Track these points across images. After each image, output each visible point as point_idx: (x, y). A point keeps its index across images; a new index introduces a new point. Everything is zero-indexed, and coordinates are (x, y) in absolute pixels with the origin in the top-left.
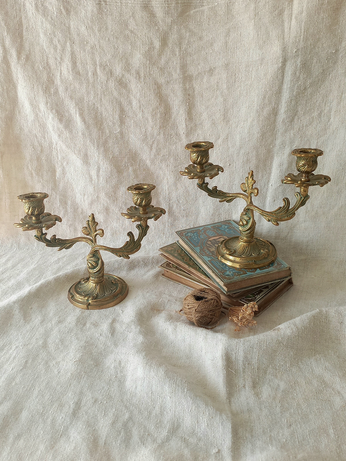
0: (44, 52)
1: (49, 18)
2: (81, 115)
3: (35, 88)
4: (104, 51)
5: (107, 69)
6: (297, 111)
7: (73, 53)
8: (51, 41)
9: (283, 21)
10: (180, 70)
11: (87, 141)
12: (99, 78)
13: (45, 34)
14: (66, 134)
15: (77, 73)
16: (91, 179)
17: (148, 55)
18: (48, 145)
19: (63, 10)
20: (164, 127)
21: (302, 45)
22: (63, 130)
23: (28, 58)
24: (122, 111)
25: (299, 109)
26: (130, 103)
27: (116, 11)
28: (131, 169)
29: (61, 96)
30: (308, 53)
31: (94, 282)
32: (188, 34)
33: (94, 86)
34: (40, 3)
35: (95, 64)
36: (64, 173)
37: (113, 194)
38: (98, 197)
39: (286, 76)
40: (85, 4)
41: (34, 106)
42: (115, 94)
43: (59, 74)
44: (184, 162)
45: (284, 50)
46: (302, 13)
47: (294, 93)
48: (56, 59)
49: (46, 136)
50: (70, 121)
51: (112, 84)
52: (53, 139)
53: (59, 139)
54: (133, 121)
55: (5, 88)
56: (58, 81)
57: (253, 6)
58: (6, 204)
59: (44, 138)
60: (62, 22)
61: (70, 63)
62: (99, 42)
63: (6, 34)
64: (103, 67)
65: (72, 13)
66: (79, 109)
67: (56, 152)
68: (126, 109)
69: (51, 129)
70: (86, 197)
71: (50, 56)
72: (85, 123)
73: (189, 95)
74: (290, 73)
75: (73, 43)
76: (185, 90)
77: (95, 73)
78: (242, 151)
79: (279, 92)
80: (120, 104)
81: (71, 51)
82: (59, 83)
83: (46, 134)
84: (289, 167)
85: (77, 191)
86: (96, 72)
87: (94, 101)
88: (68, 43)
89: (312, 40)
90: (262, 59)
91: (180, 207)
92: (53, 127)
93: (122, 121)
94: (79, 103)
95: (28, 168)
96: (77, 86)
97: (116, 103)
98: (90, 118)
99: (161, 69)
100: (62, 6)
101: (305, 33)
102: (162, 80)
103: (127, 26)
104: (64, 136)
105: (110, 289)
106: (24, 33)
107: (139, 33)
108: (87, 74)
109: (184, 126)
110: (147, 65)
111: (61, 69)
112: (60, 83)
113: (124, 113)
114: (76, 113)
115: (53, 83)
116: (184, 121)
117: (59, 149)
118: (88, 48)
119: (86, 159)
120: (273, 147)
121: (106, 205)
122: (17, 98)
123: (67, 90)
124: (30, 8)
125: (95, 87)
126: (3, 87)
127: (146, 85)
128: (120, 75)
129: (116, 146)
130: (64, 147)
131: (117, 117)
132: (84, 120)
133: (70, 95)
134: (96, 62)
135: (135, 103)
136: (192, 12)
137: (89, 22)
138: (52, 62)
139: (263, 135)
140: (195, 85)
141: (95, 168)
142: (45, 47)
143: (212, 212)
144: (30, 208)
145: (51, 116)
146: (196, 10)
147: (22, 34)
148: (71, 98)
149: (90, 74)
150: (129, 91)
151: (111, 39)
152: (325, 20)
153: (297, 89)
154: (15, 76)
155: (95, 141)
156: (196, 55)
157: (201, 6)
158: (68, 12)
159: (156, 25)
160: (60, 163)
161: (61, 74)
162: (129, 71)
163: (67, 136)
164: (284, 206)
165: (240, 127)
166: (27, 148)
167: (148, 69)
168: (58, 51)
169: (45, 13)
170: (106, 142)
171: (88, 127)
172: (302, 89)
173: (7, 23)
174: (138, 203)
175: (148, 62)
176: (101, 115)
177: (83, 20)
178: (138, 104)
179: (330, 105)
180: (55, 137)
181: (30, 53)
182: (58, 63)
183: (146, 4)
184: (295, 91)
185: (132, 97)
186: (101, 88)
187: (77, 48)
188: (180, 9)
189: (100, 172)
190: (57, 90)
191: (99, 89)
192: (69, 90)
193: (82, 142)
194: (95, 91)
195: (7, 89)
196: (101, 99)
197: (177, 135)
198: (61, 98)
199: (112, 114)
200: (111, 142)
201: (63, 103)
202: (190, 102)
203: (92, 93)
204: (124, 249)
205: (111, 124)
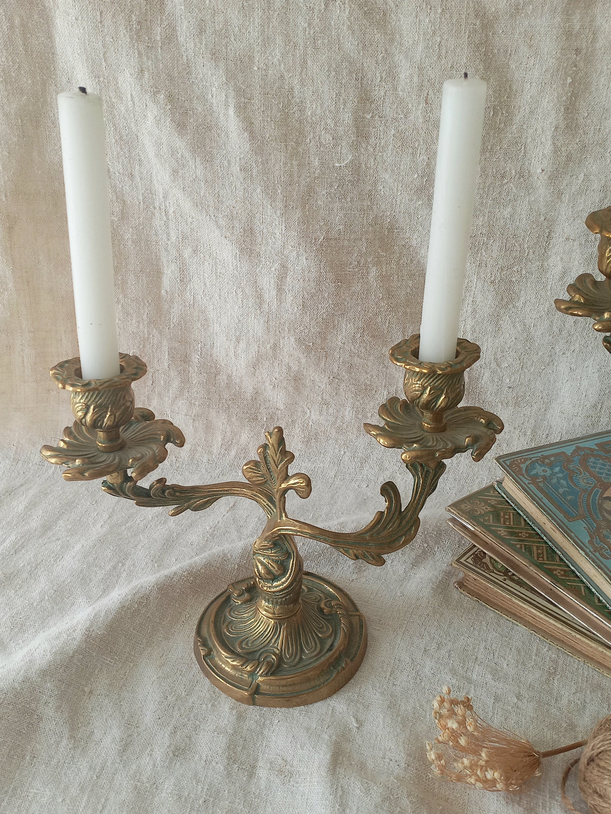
2: (243, 109)
3: (108, 22)
11: (255, 190)
14: (195, 168)
16: (260, 297)
18: (141, 198)
22: (187, 155)
24: (365, 99)
26: (392, 75)
28: (373, 271)
29: (183, 49)
31: (270, 615)
33: (284, 20)
36: (183, 277)
37: (319, 341)
38: (275, 347)
41: (101, 79)
42: (350, 45)
44: (531, 256)
49: (137, 174)
50: (209, 129)
52: (155, 182)
53: (174, 181)
54: (393, 132)
55: (17, 21)
59: (131, 176)
67: (165, 218)
68: (378, 93)
69: (151, 151)
70: (242, 345)
72: (251, 132)
73: (578, 51)
76: (568, 34)
80: (361, 79)
82: (178, 7)
83: (137, 167)
85: (216, 326)
87: (283, 66)
91: (501, 380)
92: (159, 145)
93: (361, 132)
94: (238, 72)
97: (350, 73)
98: (269, 119)
104: (187, 175)
105: (317, 635)
109: (548, 148)
112: (183, 7)
113: (368, 105)
114: (227, 105)
116: (549, 134)
117: (171, 211)
119: (248, 242)
121: (295, 368)
122: (53, 54)
123: (201, 31)
125: (288, 23)
126: (10, 19)
127: (448, 16)
129: (337, 205)
130: (187, 206)
131: (347, 117)
132: (249, 126)
133: (211, 46)
135: (405, 73)
140: (599, 21)
141: (273, 269)
143: (593, 398)
144: (88, 407)
145: (152, 113)
148: (215, 55)
150: (392, 38)
155: (279, 191)
160: (173, 252)
163: (198, 173)
170: (310, 191)
171: (259, 148)
174: (422, 400)
176: (302, 110)
178: (415, 79)
180: (161, 176)
185: (399, 58)
186: (306, 25)
189: (288, 279)
190: (174, 29)
191: (301, 29)
192: (209, 31)
193: (241, 193)
194: (287, 35)
195: (22, 25)
196: (305, 62)
197: (523, 175)
198: (185, 57)
199: (333, 108)
200: (324, 193)
201: (189, 73)
202: (577, 73)
203: (279, 40)
204: (371, 536)
205: (327, 138)
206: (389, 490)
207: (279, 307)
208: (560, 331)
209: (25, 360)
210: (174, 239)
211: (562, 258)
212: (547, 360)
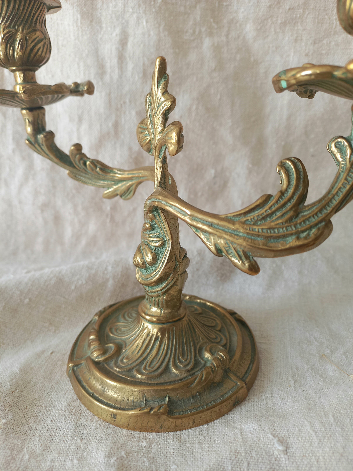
207: (120, 77)
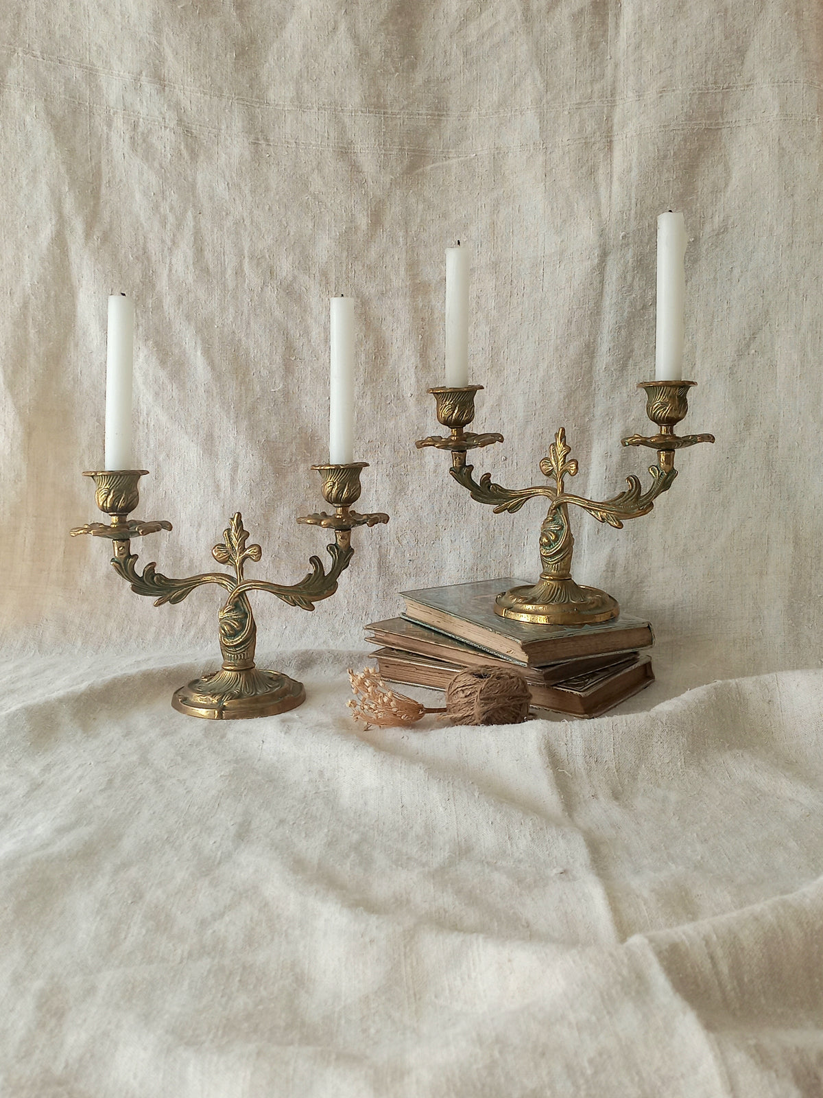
0: (140, 228)
1: (156, 164)
2: (207, 352)
4: (259, 230)
5: (264, 265)
6: (632, 351)
7: (198, 235)
8: (156, 208)
9: (596, 187)
10: (406, 270)
11: (214, 406)
12: (247, 280)
13: (145, 193)
14: (172, 391)
15: (203, 271)
16: (217, 489)
17: (346, 240)
19: (184, 152)
20: (372, 380)
21: (633, 225)
22: (167, 381)
23: (105, 238)
24: (290, 348)
25: (636, 346)
26: (306, 332)
27: (286, 158)
28: (302, 468)
29: (167, 313)
30: (646, 241)
31: (232, 668)
32: (421, 207)
33: (235, 297)
34: (139, 137)
35: (240, 255)
36: (158, 477)
37: (262, 522)
39: (607, 282)
40: (228, 143)
42: (278, 313)
43: (166, 272)
45: (602, 233)
46: (630, 170)
47: (625, 314)
48: (163, 241)
50: (182, 364)
51: (271, 294)
52: (141, 403)
53: (156, 401)
54: (309, 369)
56: (163, 284)
57: (540, 159)
58: (25, 541)
60: (180, 173)
61: (190, 250)
62: (251, 212)
63: (67, 190)
64: (257, 260)
65: (202, 158)
66: (204, 341)
67: (146, 431)
68: (298, 344)
69: (140, 380)
70: (203, 530)
71: (151, 236)
72: (213, 369)
73: (423, 319)
74: (614, 278)
75: (200, 213)
76: (416, 310)
77: (239, 272)
78: (530, 429)
79: (597, 312)
80: (286, 334)
81: (195, 227)
82: (164, 288)
84: (623, 460)
85: (183, 515)
86: (243, 271)
87: (234, 325)
88: (189, 213)
89: (652, 218)
90: (562, 253)
91: (403, 553)
92: (146, 375)
93: (288, 368)
94: (204, 328)
95: (81, 463)
96: (202, 294)
97: (279, 330)
98: (225, 359)
99: (369, 268)
100: (183, 143)
101: (639, 205)
102: (370, 290)
103: (306, 185)
104: (166, 396)
105: (268, 685)
106: (103, 190)
107: (329, 199)
108: (223, 273)
109: (413, 380)
110: (344, 259)
111: (170, 263)
112: (167, 288)
113: (292, 351)
114: (196, 349)
115: (154, 286)
116: (413, 370)
117: (152, 425)
118: (229, 223)
119: (209, 444)
120: (590, 420)
122: (75, 316)
123: (180, 301)
124: (119, 143)
125: (237, 299)
128: (290, 278)
129: (273, 418)
130: (164, 419)
131: (278, 359)
132: (211, 363)
133: (185, 312)
134: (243, 250)
136: (428, 168)
137: (234, 175)
138: (154, 247)
139: (570, 395)
140: (433, 302)
141: (228, 464)
142: (142, 219)
143: (470, 563)
144: (109, 493)
145: (143, 352)
146: (437, 164)
147: (98, 192)
148: (188, 317)
149: (229, 272)
150: (305, 309)
151: (276, 208)
152: (671, 184)
153: (629, 307)
154: (74, 269)
155: (232, 407)
156: (435, 246)
157: (444, 159)
158: (194, 155)
159: (361, 186)
160: (151, 456)
161: (170, 270)
162: (307, 270)
163: (174, 394)
164: (630, 491)
165: (525, 381)
166: (83, 422)
167: (344, 268)
168: (168, 227)
169: (148, 154)
170: (253, 410)
171: (218, 377)
172: (638, 308)
173: (70, 170)
174: (333, 492)
175: (345, 254)
176: (247, 354)
177: (223, 172)
178: (322, 335)
179: (693, 338)
180: (146, 398)
181: (111, 228)
182: (166, 249)
183: (342, 147)
184: (626, 311)
185: (310, 321)
186: (249, 300)
187: (206, 223)
188: (406, 162)
189: (239, 472)
190: (161, 301)
191: (246, 302)
192: (185, 302)
193: (205, 408)
194: (237, 306)
195: (55, 296)
196: (249, 323)
197: (399, 398)
198: (168, 319)
199: (268, 353)
200: (264, 409)
201: (171, 328)
202: (424, 332)
203: (231, 310)
204: (304, 587)
205: (264, 373)
206: (315, 560)
208: (440, 511)
209: (27, 541)
210: (152, 446)
211: (433, 457)
212: (434, 536)
